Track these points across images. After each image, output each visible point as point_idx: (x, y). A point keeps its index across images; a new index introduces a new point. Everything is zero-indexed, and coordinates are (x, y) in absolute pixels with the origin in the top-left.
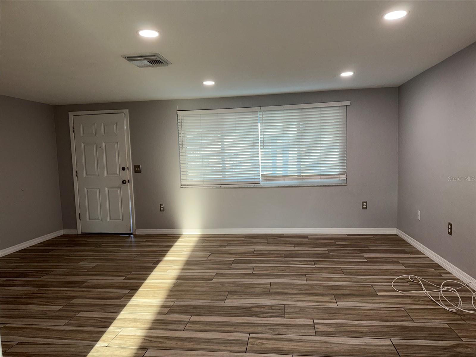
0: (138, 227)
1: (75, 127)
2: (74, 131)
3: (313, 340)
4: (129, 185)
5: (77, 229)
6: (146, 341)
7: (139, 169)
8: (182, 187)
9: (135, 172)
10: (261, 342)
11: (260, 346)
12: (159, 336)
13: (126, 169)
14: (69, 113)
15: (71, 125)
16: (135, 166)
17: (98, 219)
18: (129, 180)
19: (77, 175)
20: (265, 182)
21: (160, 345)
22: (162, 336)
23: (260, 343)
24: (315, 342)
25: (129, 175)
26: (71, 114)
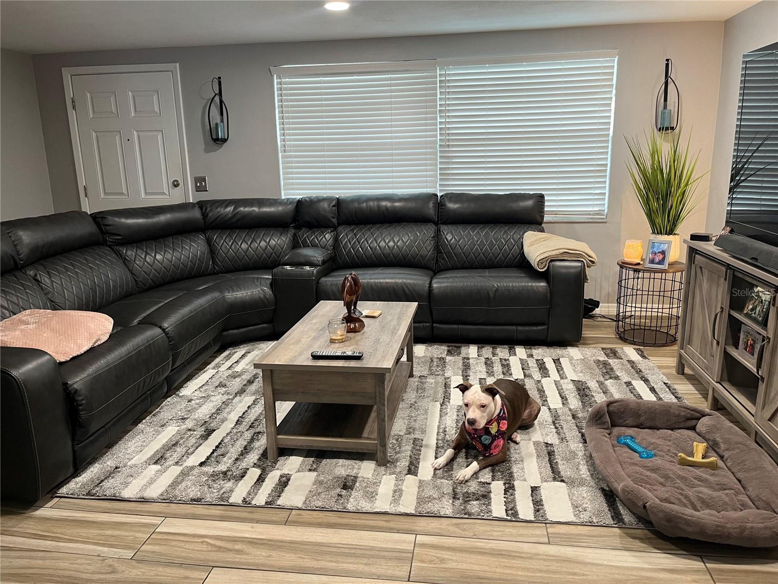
1: (75, 98)
2: (74, 107)
3: (543, 555)
6: (210, 548)
7: (204, 184)
9: (197, 191)
10: (438, 555)
11: (437, 566)
12: (236, 537)
13: (181, 184)
14: (63, 69)
15: (69, 94)
16: (195, 178)
19: (86, 196)
21: (238, 558)
22: (243, 538)
23: (438, 558)
24: (548, 558)
26: (66, 73)
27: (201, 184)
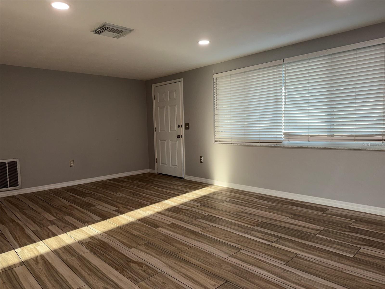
0: (187, 174)
1: (155, 95)
2: (154, 99)
4: (181, 139)
5: (155, 170)
7: (188, 127)
8: (215, 142)
9: (186, 129)
13: (180, 126)
14: (152, 85)
15: (153, 94)
16: (185, 124)
17: (166, 164)
18: (182, 135)
19: (156, 131)
20: (288, 142)
25: (182, 131)
26: (153, 86)
27: (187, 126)
